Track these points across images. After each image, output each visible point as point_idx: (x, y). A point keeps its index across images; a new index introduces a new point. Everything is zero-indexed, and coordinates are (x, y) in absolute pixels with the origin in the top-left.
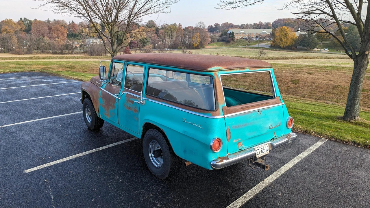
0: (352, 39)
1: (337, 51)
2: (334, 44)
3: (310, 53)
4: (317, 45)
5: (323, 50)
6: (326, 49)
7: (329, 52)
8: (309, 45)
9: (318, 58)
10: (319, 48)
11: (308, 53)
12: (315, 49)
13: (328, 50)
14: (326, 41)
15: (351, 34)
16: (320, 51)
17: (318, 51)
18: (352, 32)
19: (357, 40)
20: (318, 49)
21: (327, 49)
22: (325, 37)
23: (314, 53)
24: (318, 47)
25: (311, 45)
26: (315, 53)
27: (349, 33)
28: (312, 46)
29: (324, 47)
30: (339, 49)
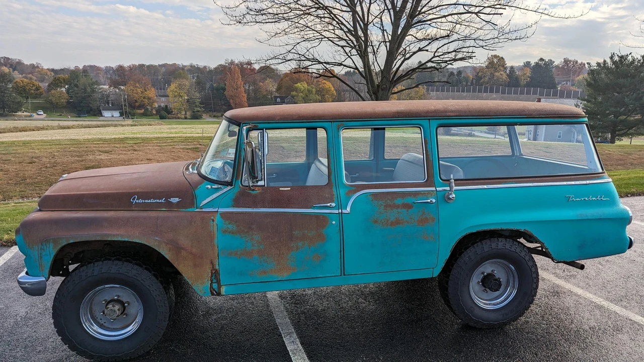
0: (80, 95)
1: (61, 115)
2: (51, 103)
3: (12, 120)
4: (21, 106)
5: (34, 114)
6: (40, 113)
7: (46, 117)
8: (6, 107)
9: (47, 129)
10: (26, 111)
11: (7, 120)
12: (20, 113)
13: (45, 115)
14: (35, 98)
15: (77, 87)
16: (31, 116)
17: (26, 116)
18: (78, 84)
19: (89, 96)
20: (25, 114)
21: (42, 113)
22: (32, 91)
23: (20, 120)
24: (24, 109)
25: (10, 107)
26: (23, 120)
27: (72, 85)
28: (13, 107)
29: (35, 109)
30: (63, 113)
